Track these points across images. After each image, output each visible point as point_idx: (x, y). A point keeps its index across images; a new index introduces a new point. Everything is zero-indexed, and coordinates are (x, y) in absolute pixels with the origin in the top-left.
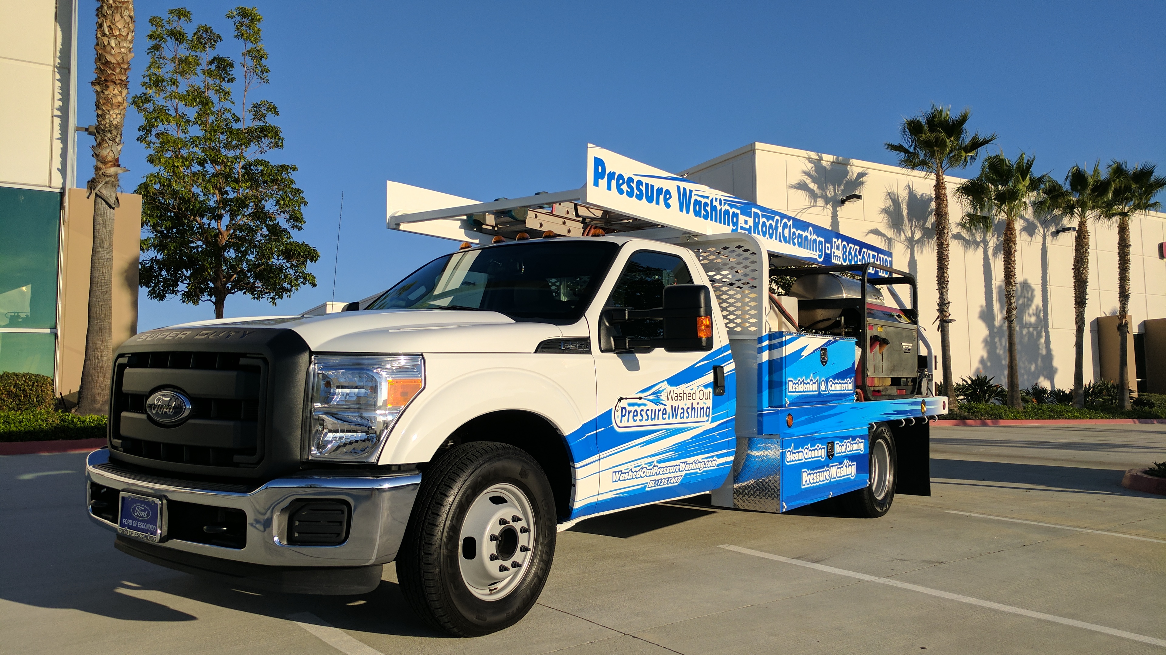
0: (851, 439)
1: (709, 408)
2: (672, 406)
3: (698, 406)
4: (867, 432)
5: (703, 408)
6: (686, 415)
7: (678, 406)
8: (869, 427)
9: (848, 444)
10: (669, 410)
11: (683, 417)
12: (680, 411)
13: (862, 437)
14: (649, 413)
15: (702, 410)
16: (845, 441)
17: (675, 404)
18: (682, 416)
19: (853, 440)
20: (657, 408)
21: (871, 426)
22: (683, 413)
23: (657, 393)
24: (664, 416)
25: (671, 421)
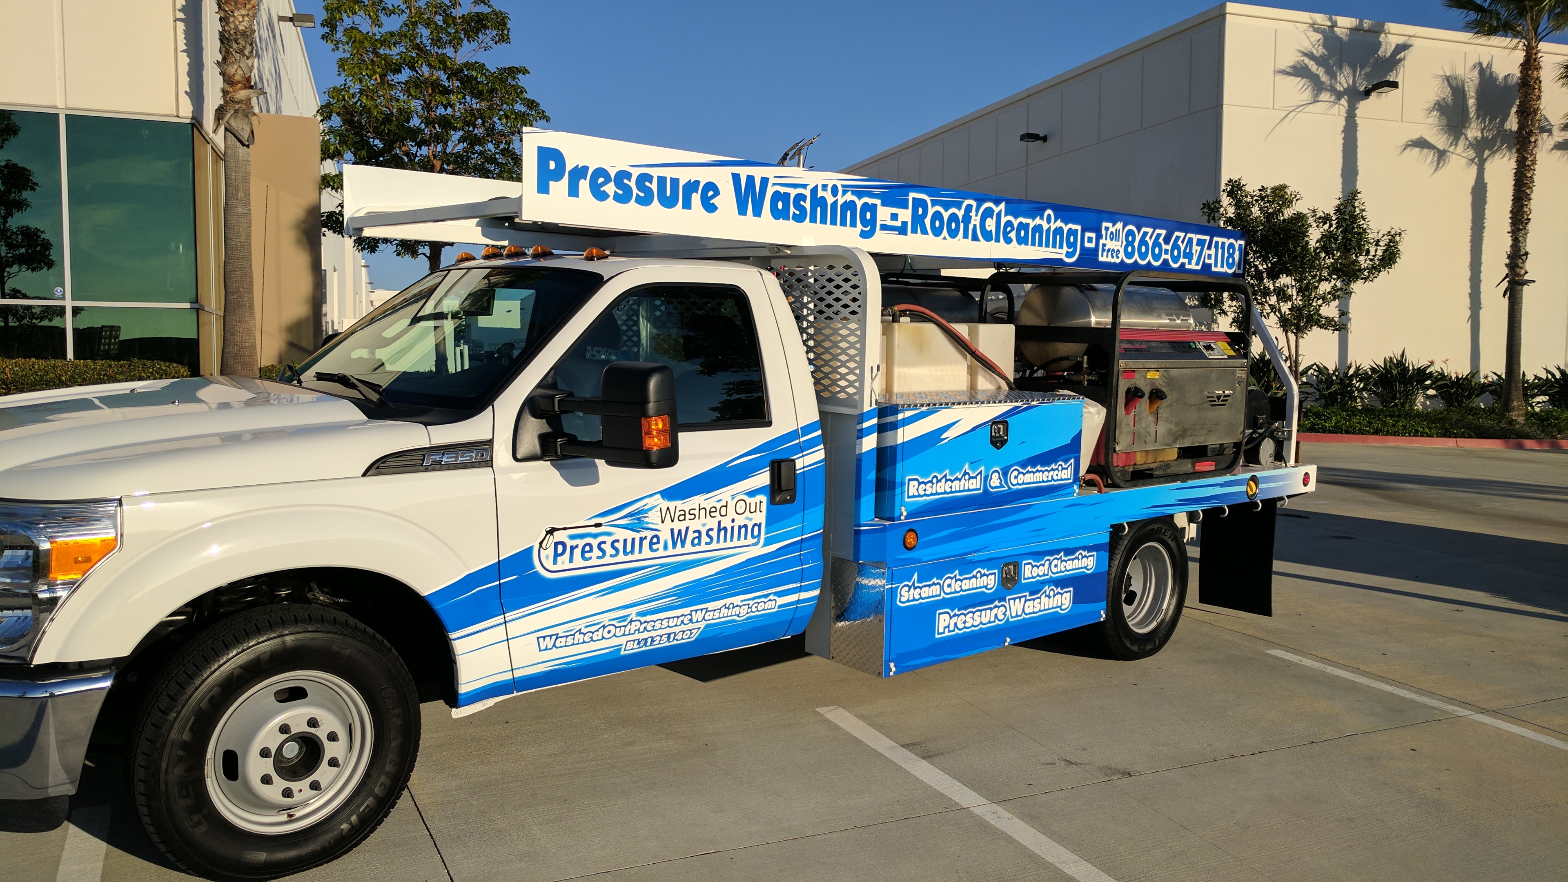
0: (1062, 553)
1: (760, 526)
2: (672, 530)
3: (733, 524)
4: (1106, 539)
5: (746, 526)
6: (705, 539)
7: (687, 528)
8: (1110, 532)
9: (1055, 562)
10: (665, 535)
11: (699, 544)
12: (690, 535)
13: (1089, 549)
14: (619, 546)
15: (743, 530)
16: (1048, 558)
17: (678, 526)
18: (696, 541)
19: (1066, 555)
20: (637, 536)
21: (1117, 529)
22: (699, 537)
23: (638, 513)
24: (655, 547)
25: (671, 552)
